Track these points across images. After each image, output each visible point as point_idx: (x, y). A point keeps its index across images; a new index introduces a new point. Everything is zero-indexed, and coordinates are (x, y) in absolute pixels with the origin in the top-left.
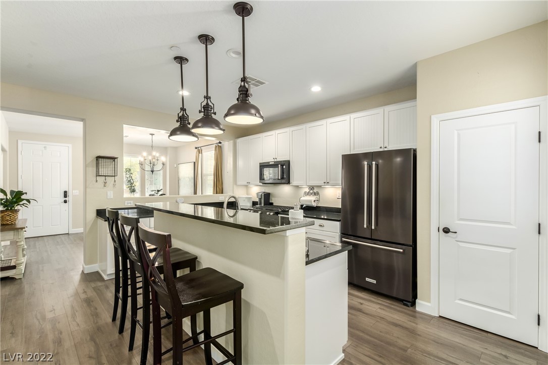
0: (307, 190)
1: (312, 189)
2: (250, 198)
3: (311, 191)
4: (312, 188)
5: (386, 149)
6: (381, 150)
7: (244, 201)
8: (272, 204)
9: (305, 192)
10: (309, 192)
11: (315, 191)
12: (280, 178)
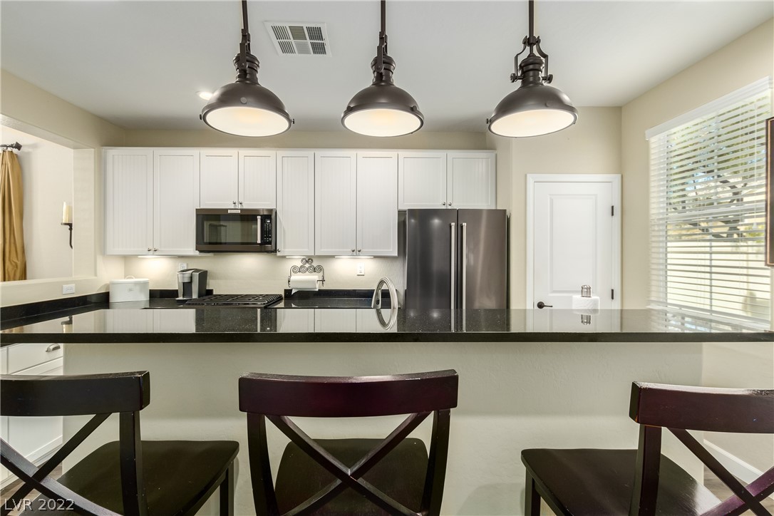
0: (299, 264)
1: (307, 262)
2: (146, 283)
3: (307, 265)
4: (309, 260)
5: (449, 207)
6: (444, 207)
7: (130, 290)
8: (210, 292)
9: (294, 267)
10: (301, 267)
11: (315, 264)
12: (259, 241)
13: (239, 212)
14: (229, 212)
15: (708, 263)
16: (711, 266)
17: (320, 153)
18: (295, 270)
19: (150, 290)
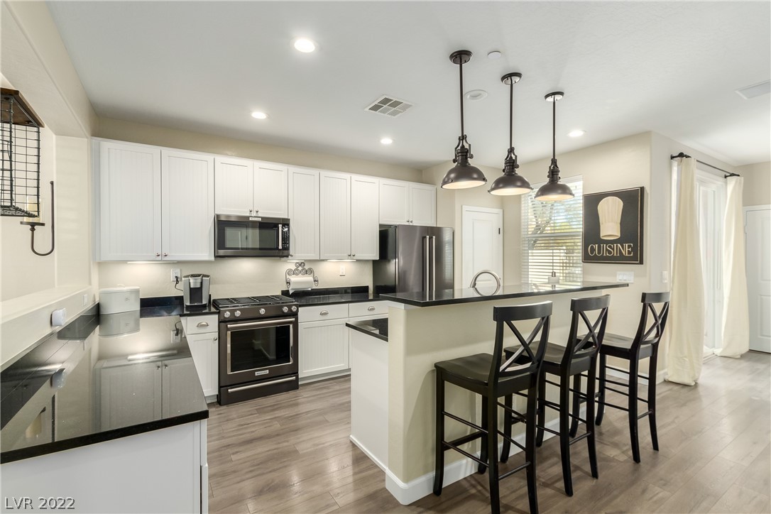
0: (293, 267)
1: (300, 265)
2: (137, 292)
3: (300, 268)
4: (301, 263)
5: (411, 224)
6: (407, 224)
7: (127, 299)
10: (296, 269)
11: (307, 267)
12: (280, 247)
13: (260, 219)
14: (250, 219)
15: (551, 261)
16: (553, 263)
17: (324, 173)
18: (290, 272)
19: (141, 299)
